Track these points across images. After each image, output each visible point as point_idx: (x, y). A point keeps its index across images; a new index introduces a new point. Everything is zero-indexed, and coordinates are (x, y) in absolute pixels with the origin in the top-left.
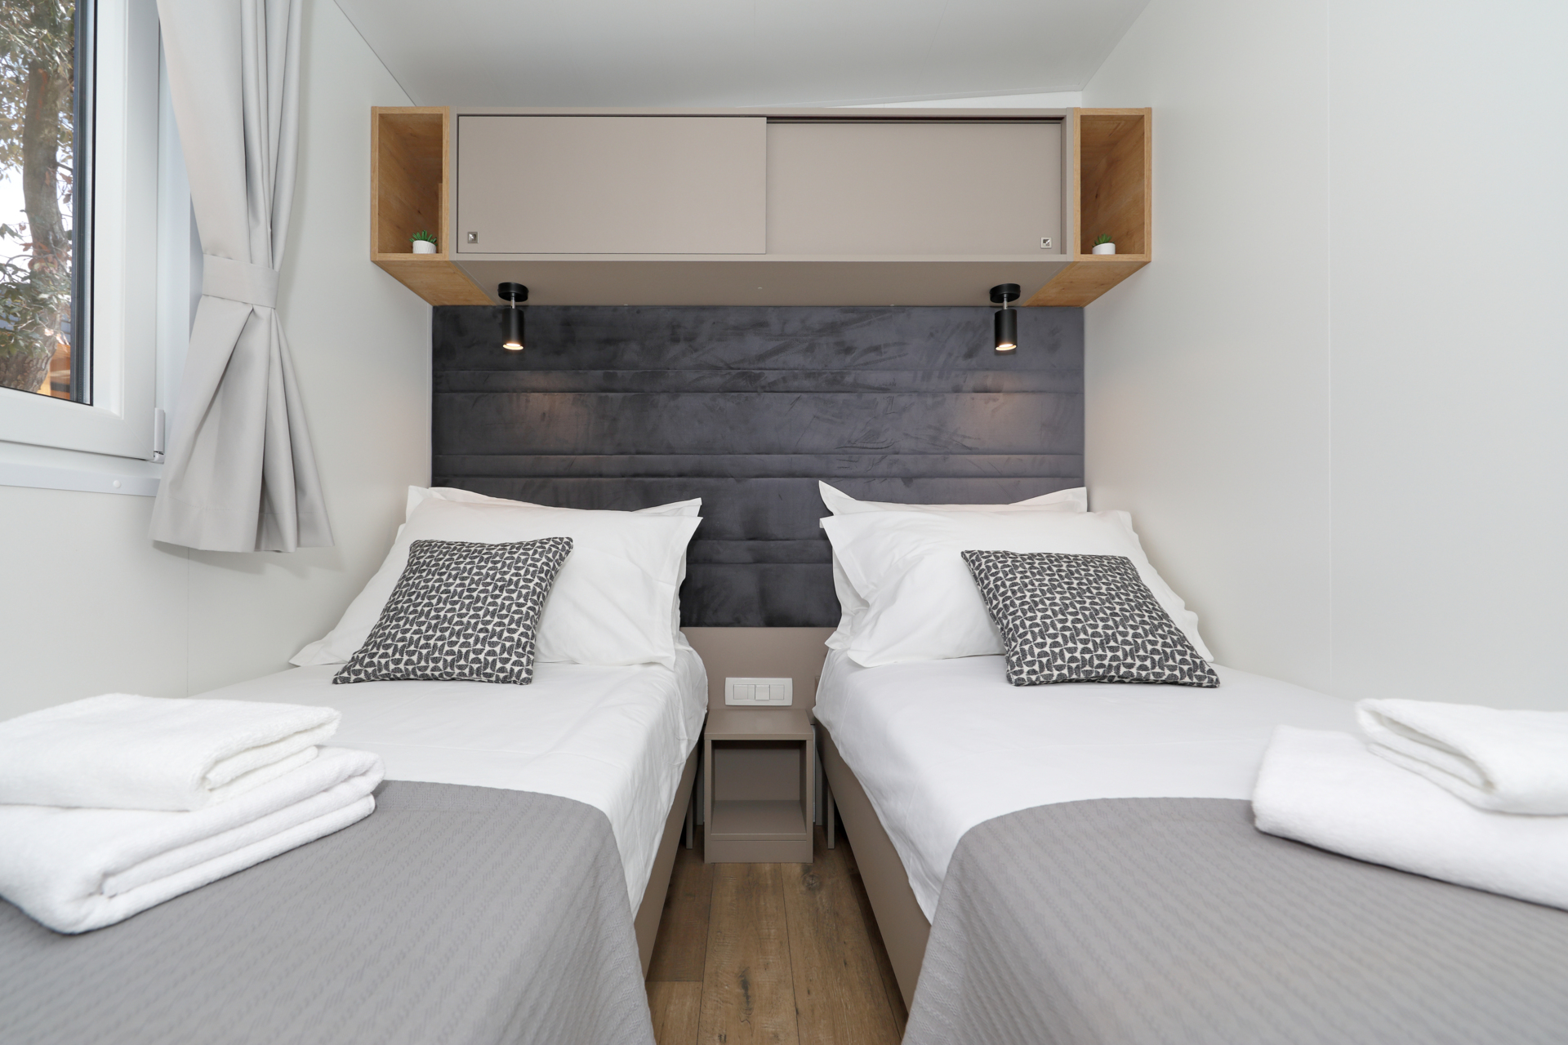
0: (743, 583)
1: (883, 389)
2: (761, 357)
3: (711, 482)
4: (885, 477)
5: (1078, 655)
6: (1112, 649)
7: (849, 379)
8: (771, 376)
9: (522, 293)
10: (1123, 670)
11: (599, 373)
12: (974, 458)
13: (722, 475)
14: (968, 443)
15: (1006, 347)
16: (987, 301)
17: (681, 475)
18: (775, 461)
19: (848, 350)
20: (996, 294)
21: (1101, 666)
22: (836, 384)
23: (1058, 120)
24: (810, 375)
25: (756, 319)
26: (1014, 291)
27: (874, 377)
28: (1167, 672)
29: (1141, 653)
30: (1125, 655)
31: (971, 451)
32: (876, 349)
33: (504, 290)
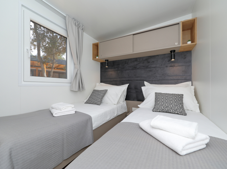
0: (134, 95)
1: (154, 68)
2: (137, 65)
3: (130, 82)
4: (155, 81)
5: (162, 108)
6: (168, 108)
7: (149, 67)
8: (138, 67)
9: (108, 60)
10: (169, 111)
11: (117, 69)
12: (170, 77)
13: (132, 81)
14: (169, 75)
15: (173, 60)
16: (170, 53)
17: (126, 81)
18: (139, 78)
19: (149, 62)
20: (171, 52)
21: (166, 110)
22: (147, 67)
23: (179, 24)
24: (143, 66)
25: (136, 59)
26: (174, 51)
27: (153, 66)
28: (176, 112)
29: (173, 109)
30: (170, 109)
31: (169, 76)
32: (153, 62)
33: (106, 60)
